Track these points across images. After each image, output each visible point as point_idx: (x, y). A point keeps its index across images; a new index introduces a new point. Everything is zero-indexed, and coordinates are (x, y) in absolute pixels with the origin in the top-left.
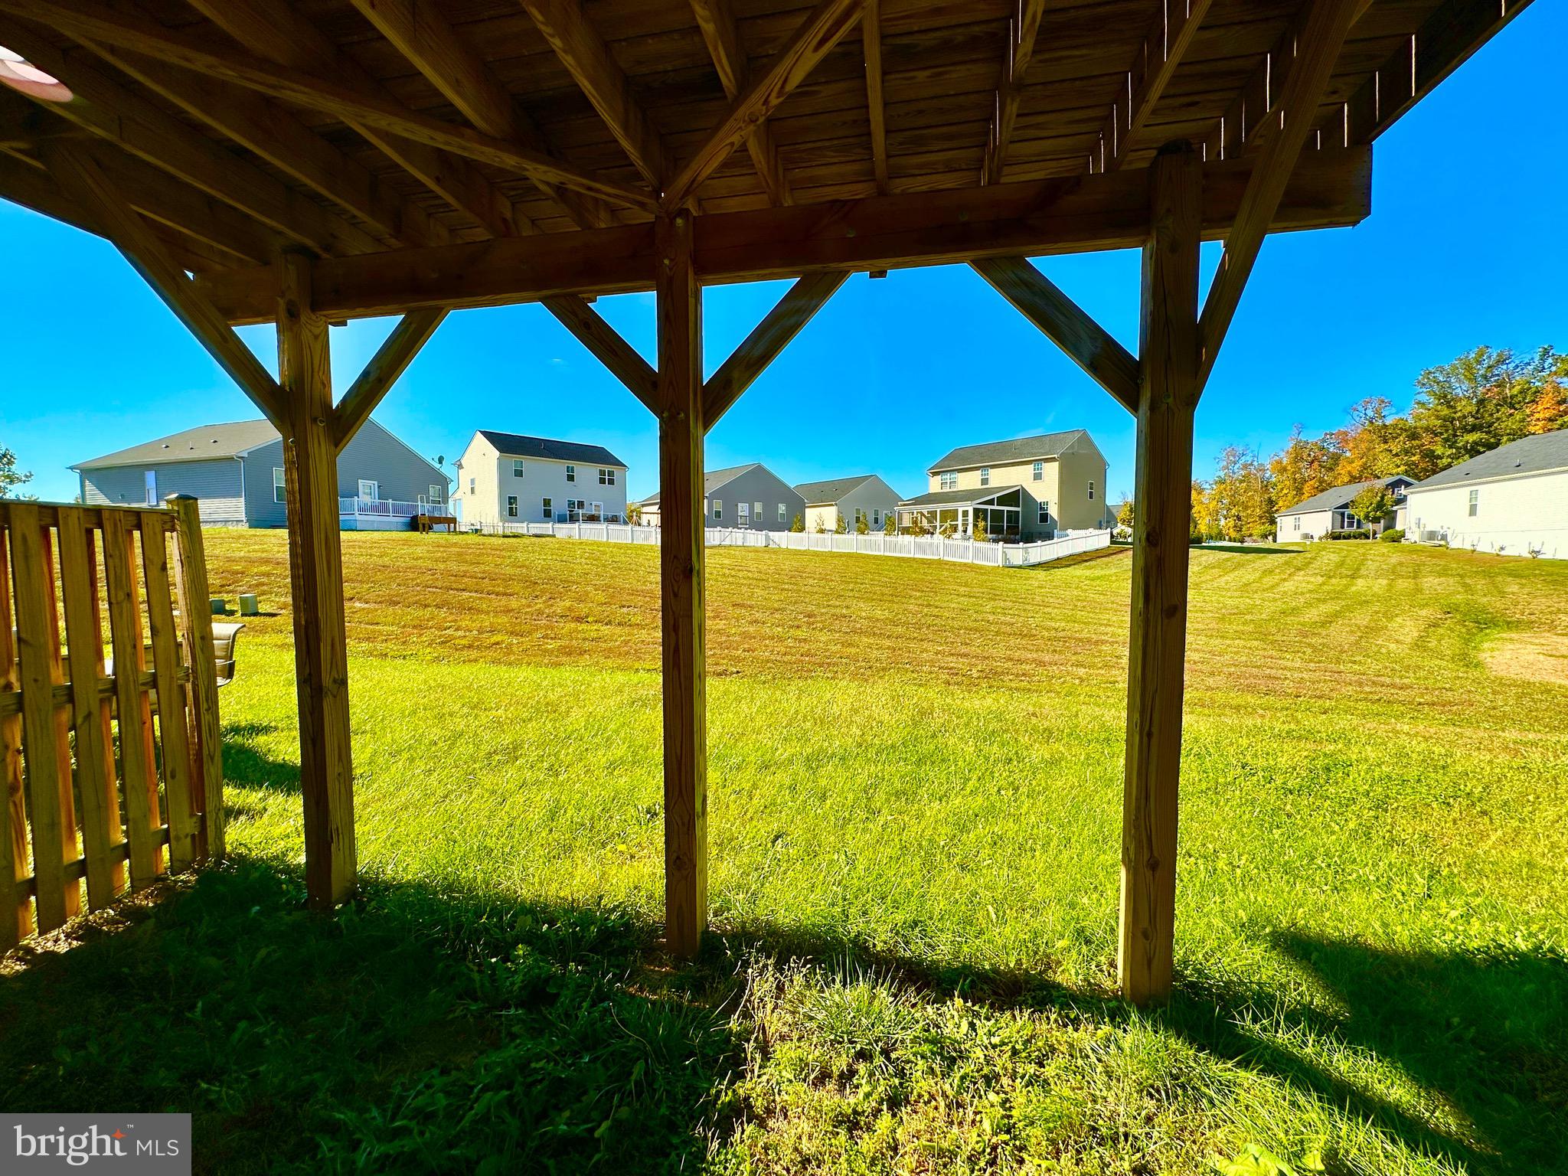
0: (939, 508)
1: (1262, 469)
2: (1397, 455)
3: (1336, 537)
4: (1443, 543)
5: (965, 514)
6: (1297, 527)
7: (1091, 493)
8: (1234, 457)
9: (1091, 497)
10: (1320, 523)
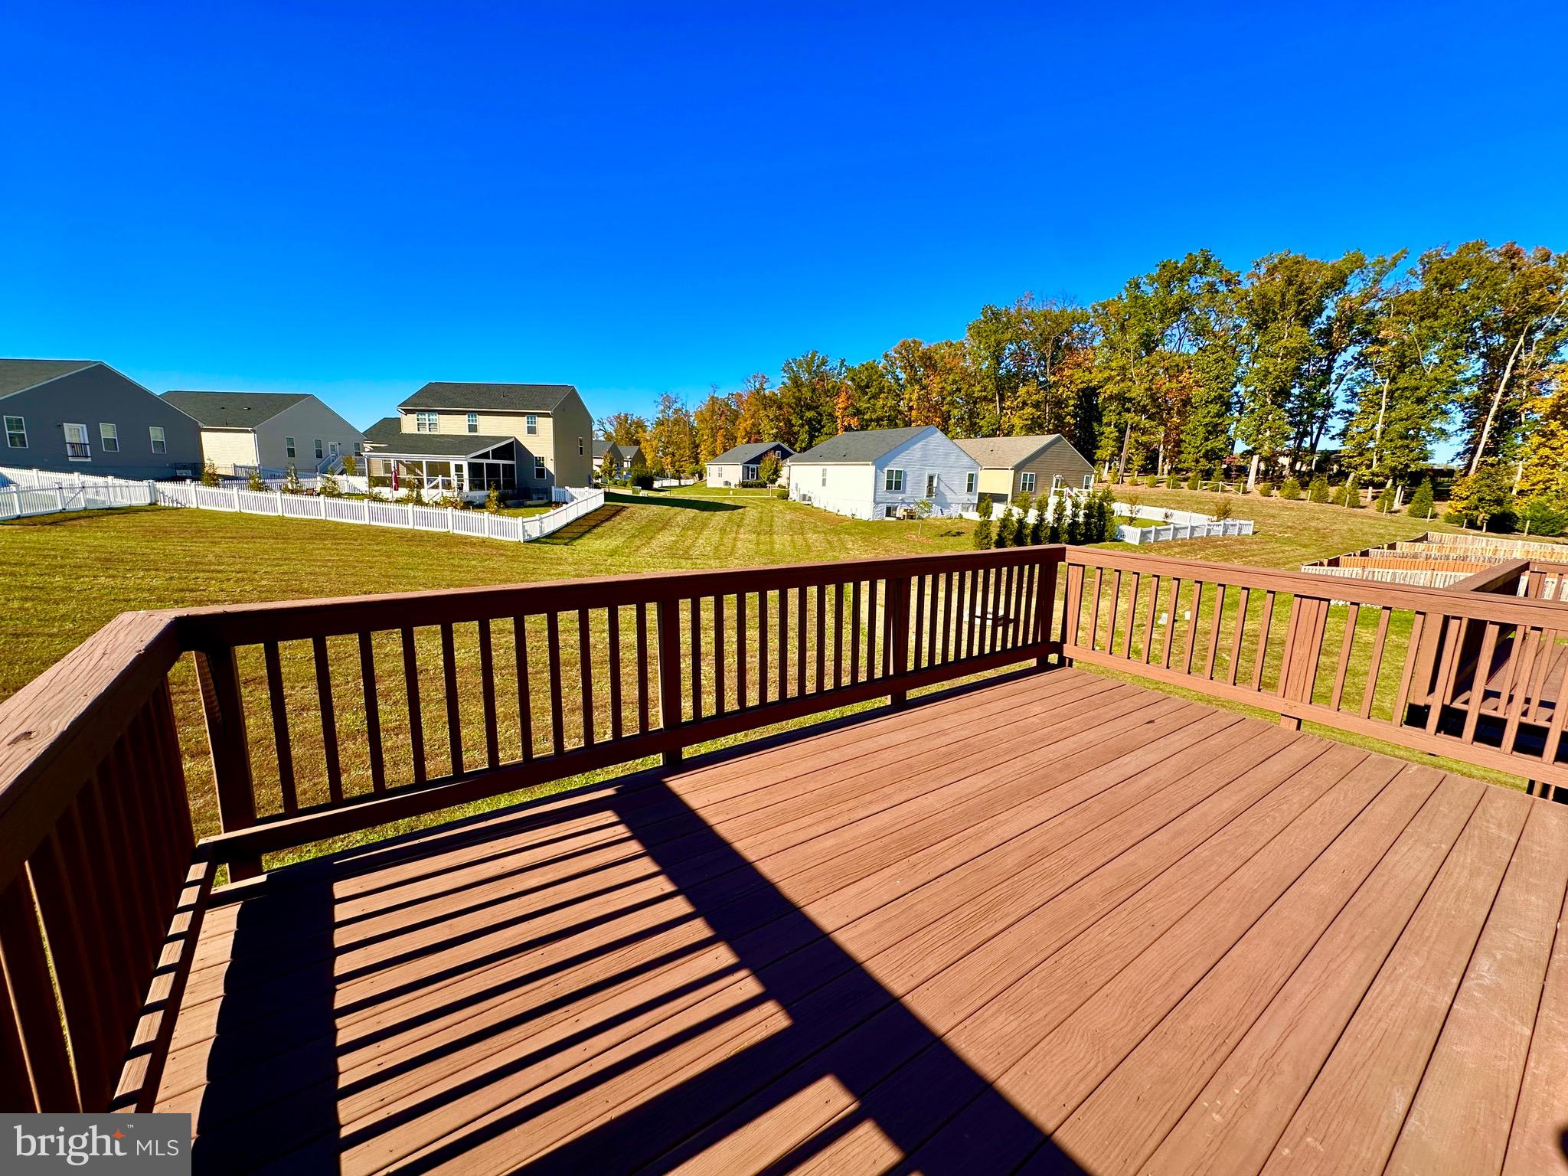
0: (425, 459)
1: (687, 415)
2: (772, 420)
3: (744, 485)
4: (810, 503)
5: (459, 468)
6: (720, 475)
7: (581, 449)
8: (668, 401)
9: (581, 453)
10: (734, 473)
